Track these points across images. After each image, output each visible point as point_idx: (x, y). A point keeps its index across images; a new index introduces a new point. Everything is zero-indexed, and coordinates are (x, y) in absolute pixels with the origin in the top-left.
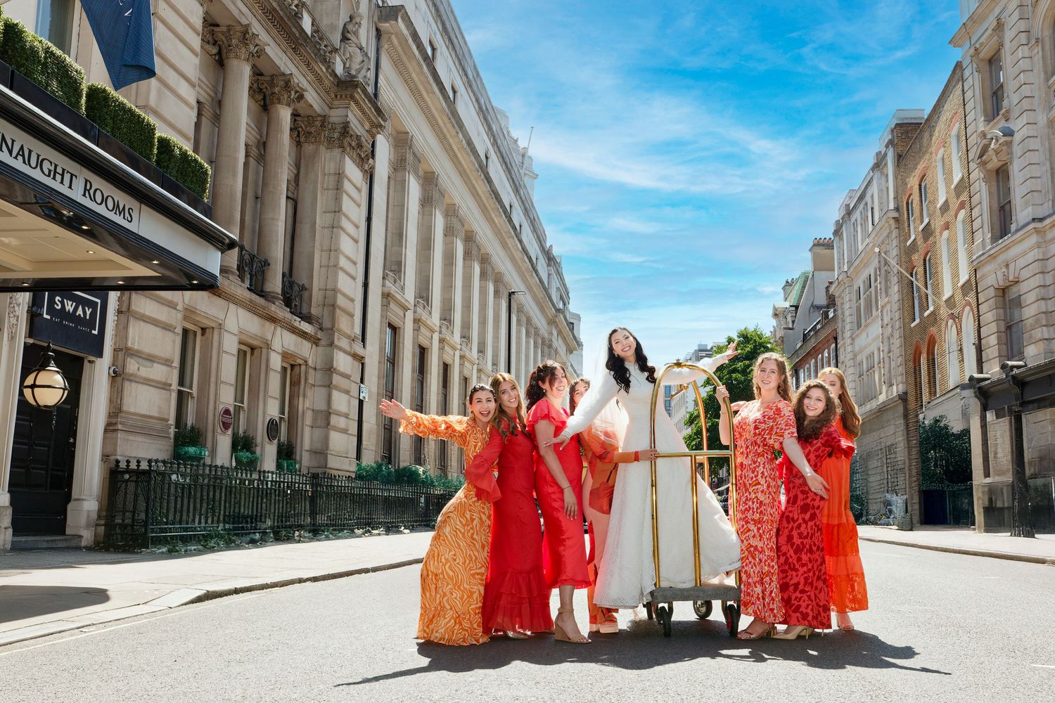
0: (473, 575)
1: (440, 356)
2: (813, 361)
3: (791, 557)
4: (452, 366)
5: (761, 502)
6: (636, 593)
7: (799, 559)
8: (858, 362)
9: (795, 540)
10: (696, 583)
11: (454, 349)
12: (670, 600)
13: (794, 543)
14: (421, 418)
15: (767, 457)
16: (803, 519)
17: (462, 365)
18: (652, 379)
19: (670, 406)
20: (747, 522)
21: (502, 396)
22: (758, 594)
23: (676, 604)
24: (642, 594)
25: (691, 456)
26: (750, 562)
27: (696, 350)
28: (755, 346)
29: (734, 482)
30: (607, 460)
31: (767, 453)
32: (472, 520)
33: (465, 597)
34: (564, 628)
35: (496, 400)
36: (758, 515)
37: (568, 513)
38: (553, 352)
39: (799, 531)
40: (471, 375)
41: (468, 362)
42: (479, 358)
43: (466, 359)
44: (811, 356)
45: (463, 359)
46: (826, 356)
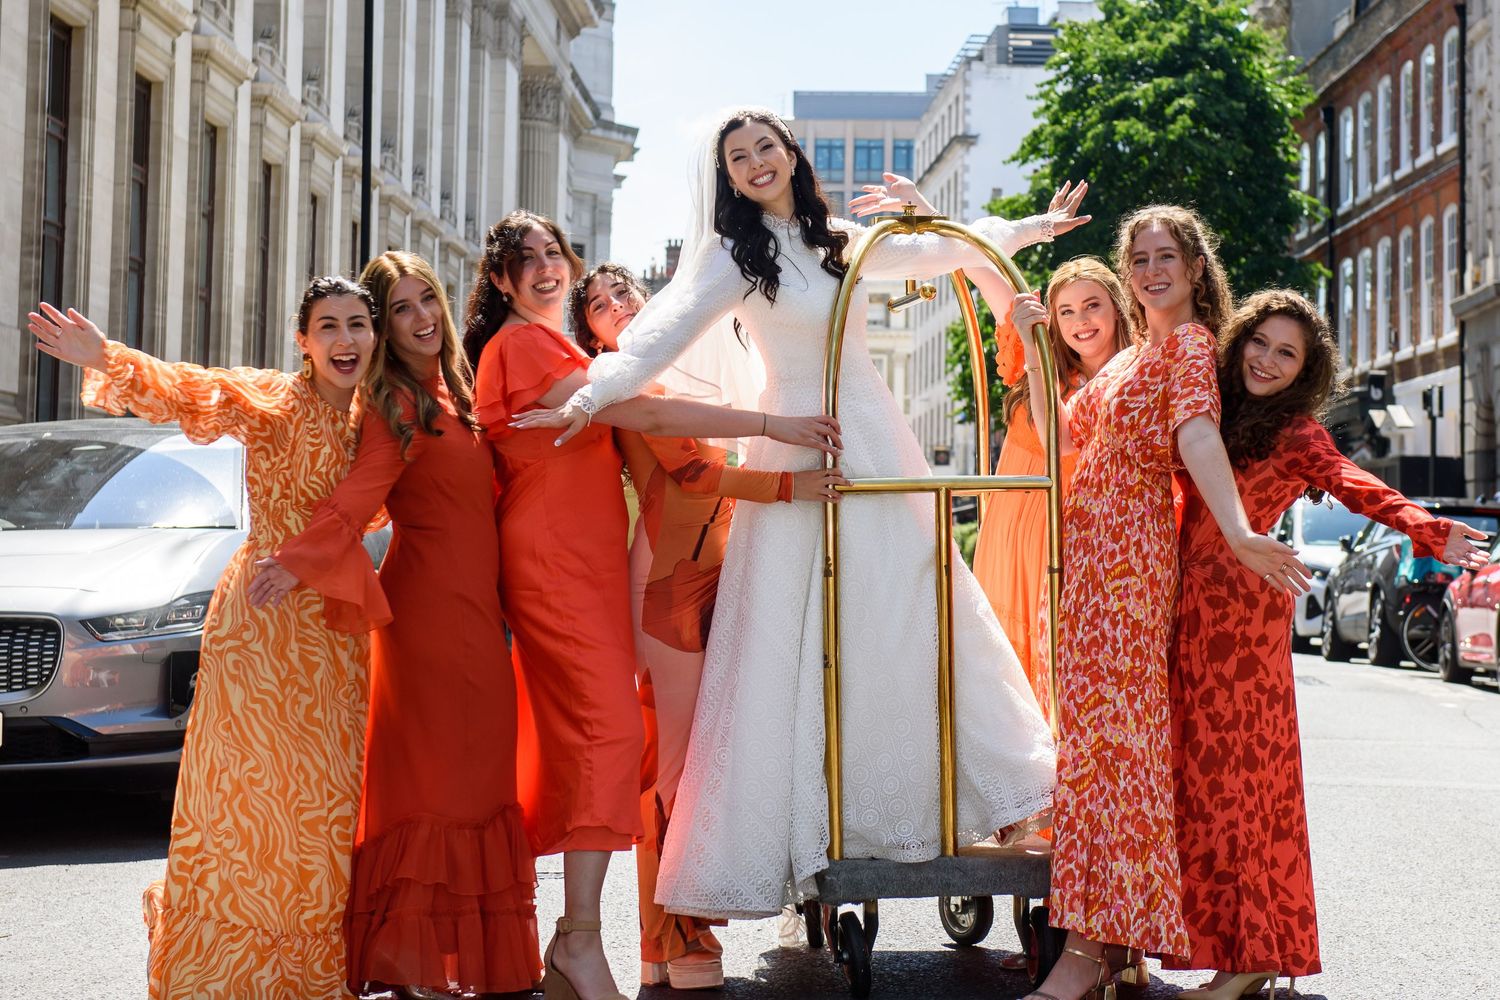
0: (311, 825)
1: (125, 54)
2: (1386, 81)
3: (1194, 783)
4: (166, 87)
5: (1137, 624)
6: (774, 875)
7: (1215, 788)
9: (1201, 735)
10: (944, 847)
11: (173, 28)
12: (869, 895)
13: (1200, 744)
14: (151, 368)
15: (1151, 502)
17: (199, 83)
18: (836, 268)
20: (1097, 678)
21: (397, 318)
22: (1121, 879)
24: (791, 876)
25: (937, 491)
26: (1102, 790)
27: (998, 27)
28: (1195, 29)
29: (1056, 565)
30: (699, 486)
31: (1152, 491)
32: (311, 668)
33: (289, 887)
34: (570, 976)
35: (377, 326)
36: (1127, 660)
38: (511, 33)
40: (229, 116)
41: (222, 72)
42: (259, 58)
43: (213, 60)
44: (1380, 64)
45: (204, 63)
46: (1428, 68)
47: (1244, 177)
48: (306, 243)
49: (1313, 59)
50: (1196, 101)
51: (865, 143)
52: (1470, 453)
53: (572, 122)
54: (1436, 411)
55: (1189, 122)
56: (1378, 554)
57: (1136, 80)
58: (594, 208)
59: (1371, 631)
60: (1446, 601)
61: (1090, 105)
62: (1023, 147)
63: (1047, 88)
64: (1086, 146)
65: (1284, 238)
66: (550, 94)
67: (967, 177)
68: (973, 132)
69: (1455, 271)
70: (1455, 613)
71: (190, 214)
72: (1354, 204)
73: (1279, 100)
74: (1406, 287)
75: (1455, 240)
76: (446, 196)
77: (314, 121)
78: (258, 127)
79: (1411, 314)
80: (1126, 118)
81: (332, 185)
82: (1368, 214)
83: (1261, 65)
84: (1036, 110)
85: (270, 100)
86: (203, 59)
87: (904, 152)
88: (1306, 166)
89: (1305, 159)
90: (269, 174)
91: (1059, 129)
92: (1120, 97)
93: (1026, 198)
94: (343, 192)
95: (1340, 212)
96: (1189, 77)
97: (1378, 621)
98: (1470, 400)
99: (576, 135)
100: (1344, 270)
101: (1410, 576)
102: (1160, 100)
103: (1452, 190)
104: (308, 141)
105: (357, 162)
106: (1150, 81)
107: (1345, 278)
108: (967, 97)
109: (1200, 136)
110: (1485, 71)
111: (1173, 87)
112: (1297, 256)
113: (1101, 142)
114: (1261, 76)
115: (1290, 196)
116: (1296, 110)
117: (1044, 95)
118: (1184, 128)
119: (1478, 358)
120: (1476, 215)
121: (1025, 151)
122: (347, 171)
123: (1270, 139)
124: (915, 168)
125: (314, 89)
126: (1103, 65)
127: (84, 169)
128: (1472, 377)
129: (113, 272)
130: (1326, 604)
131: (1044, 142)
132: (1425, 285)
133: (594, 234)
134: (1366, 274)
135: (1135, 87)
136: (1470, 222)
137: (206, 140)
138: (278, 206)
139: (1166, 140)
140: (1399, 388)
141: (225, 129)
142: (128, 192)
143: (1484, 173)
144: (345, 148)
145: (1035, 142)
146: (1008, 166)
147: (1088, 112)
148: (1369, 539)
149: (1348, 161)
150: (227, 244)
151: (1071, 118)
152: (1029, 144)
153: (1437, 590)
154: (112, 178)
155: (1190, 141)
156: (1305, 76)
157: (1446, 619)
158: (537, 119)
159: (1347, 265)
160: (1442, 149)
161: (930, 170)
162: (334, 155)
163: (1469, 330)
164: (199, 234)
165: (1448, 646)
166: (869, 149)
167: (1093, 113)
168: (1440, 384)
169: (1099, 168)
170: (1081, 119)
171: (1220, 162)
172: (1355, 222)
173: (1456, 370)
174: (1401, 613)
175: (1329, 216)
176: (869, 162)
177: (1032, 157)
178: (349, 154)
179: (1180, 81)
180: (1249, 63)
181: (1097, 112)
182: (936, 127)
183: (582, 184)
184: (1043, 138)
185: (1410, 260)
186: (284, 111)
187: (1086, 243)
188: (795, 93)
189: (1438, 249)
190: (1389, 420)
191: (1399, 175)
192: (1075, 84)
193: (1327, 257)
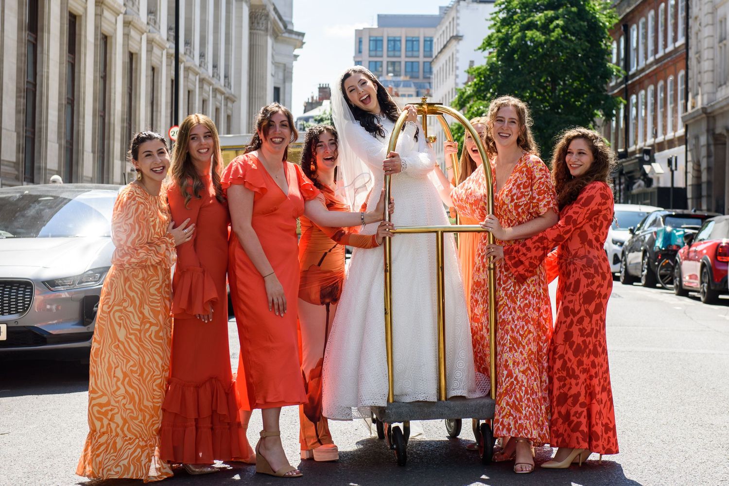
1: (64, 3)
2: (652, 13)
4: (83, 18)
8: (718, 18)
9: (575, 339)
10: (440, 396)
12: (406, 419)
16: (587, 311)
17: (98, 15)
19: (431, 72)
23: (413, 424)
25: (437, 232)
29: (492, 266)
34: (267, 458)
37: (276, 307)
39: (581, 327)
40: (113, 31)
41: (109, 10)
42: (127, 3)
43: (105, 5)
44: (649, 4)
45: (101, 6)
46: (672, 6)
47: (586, 57)
48: (150, 89)
49: (618, 2)
50: (564, 21)
51: (410, 39)
52: (690, 185)
53: (274, 31)
54: (674, 168)
55: (561, 32)
56: (646, 236)
57: (536, 12)
58: (285, 70)
59: (643, 271)
60: (677, 258)
61: (515, 24)
62: (484, 43)
63: (494, 15)
64: (513, 42)
65: (604, 85)
66: (263, 18)
67: (458, 55)
68: (461, 34)
69: (683, 101)
70: (681, 263)
71: (95, 77)
72: (637, 69)
73: (603, 21)
74: (661, 108)
75: (684, 86)
76: (215, 66)
77: (153, 32)
78: (127, 35)
79: (663, 121)
80: (531, 30)
81: (161, 62)
82: (643, 74)
83: (594, 5)
84: (490, 26)
85: (132, 23)
86: (100, 4)
87: (429, 43)
88: (615, 51)
89: (615, 48)
90: (132, 57)
91: (500, 35)
92: (529, 20)
93: (485, 67)
94: (167, 65)
95: (631, 73)
96: (561, 10)
97: (646, 267)
98: (690, 161)
99: (276, 36)
100: (632, 100)
101: (661, 247)
102: (547, 21)
103: (682, 63)
104: (150, 42)
105: (173, 51)
106: (542, 12)
107: (633, 104)
108: (458, 18)
109: (566, 38)
110: (698, 8)
111: (553, 15)
112: (610, 94)
113: (520, 41)
114: (594, 9)
115: (607, 65)
116: (610, 26)
117: (493, 19)
118: (558, 34)
119: (694, 142)
120: (693, 75)
121: (485, 45)
122: (168, 55)
123: (598, 39)
124: (434, 50)
125: (152, 17)
126: (521, 5)
127: (45, 57)
128: (690, 150)
129: (59, 104)
130: (622, 258)
131: (493, 41)
132: (670, 107)
133: (284, 82)
134: (642, 102)
135: (536, 15)
136: (690, 79)
137: (102, 42)
138: (136, 72)
139: (550, 40)
140: (657, 155)
141: (111, 37)
142: (66, 68)
143: (697, 56)
144: (168, 45)
145: (489, 41)
146: (476, 52)
147: (514, 27)
148: (642, 228)
149: (634, 50)
150: (113, 91)
151: (506, 29)
152: (487, 42)
153: (673, 253)
154: (58, 61)
155: (561, 40)
156: (615, 9)
157: (677, 267)
158: (257, 30)
159: (634, 98)
160: (678, 44)
161: (441, 52)
162: (162, 48)
163: (690, 129)
164: (100, 85)
165: (678, 279)
166: (413, 41)
167: (516, 27)
168: (676, 155)
169: (519, 53)
170: (510, 29)
171: (575, 50)
172: (637, 78)
173: (683, 147)
174: (657, 263)
175: (626, 75)
176: (412, 47)
177: (488, 48)
178: (169, 47)
179: (556, 12)
180: (589, 4)
181: (518, 27)
182: (444, 32)
183: (279, 59)
184: (493, 39)
185: (662, 95)
186: (139, 28)
187: (513, 88)
188: (378, 15)
189: (676, 91)
190: (652, 170)
191: (658, 56)
192: (508, 13)
193: (624, 94)
